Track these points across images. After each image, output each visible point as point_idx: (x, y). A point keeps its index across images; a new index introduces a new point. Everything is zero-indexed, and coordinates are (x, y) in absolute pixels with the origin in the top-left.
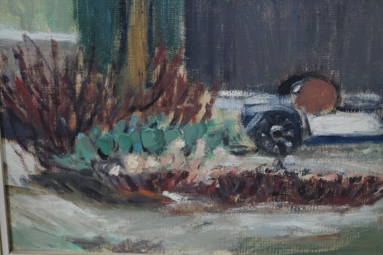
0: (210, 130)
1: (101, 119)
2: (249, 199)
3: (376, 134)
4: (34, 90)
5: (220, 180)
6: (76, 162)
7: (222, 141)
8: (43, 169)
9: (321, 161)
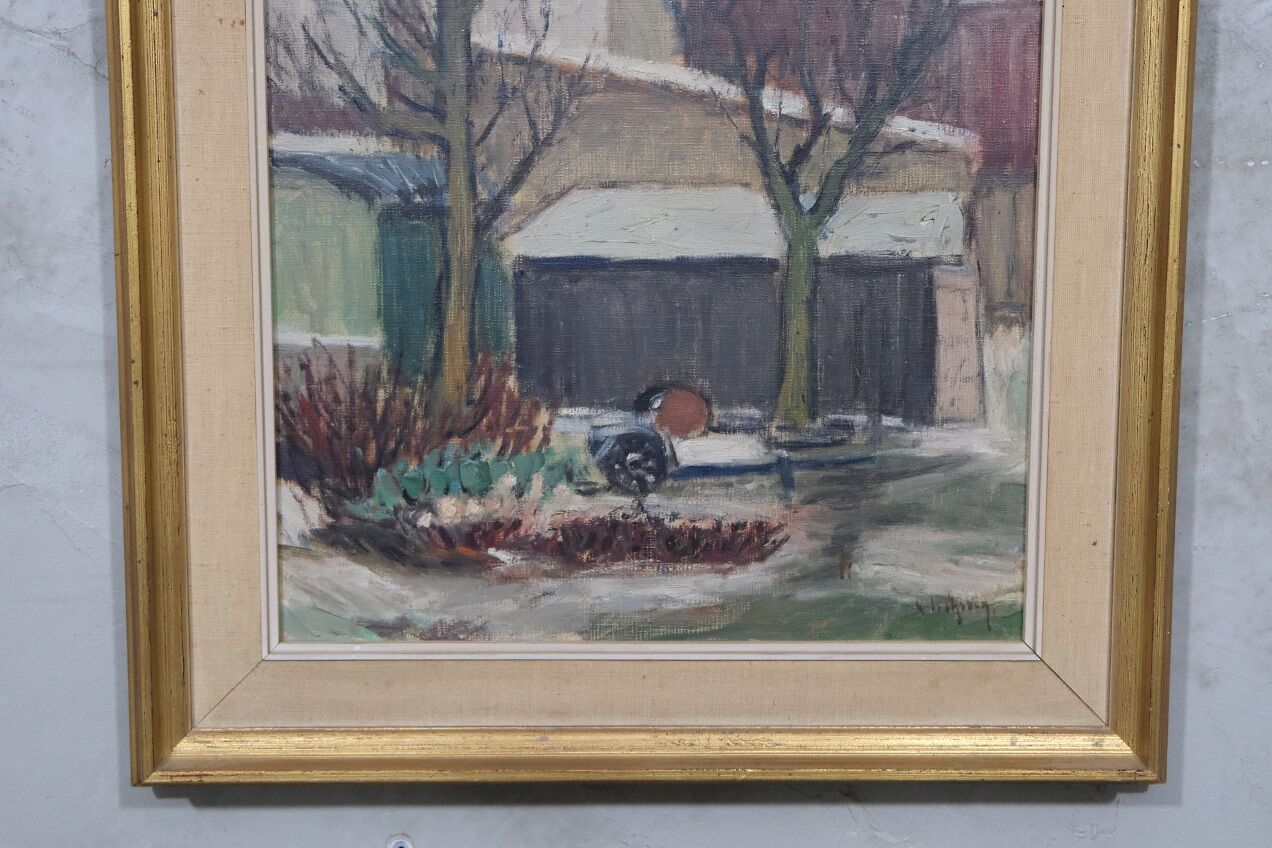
0: (549, 461)
1: (408, 450)
2: (602, 557)
3: (760, 463)
4: (323, 411)
5: (564, 530)
6: (374, 509)
7: (565, 477)
8: (330, 520)
9: (693, 501)
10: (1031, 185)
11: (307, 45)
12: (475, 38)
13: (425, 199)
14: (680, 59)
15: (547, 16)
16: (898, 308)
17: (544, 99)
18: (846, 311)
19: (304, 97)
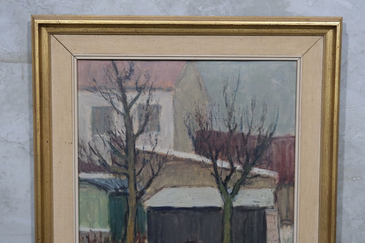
10: (293, 187)
11: (90, 149)
12: (136, 147)
13: (122, 191)
14: (194, 152)
15: (157, 140)
16: (256, 220)
17: (156, 163)
18: (241, 221)
19: (89, 163)
